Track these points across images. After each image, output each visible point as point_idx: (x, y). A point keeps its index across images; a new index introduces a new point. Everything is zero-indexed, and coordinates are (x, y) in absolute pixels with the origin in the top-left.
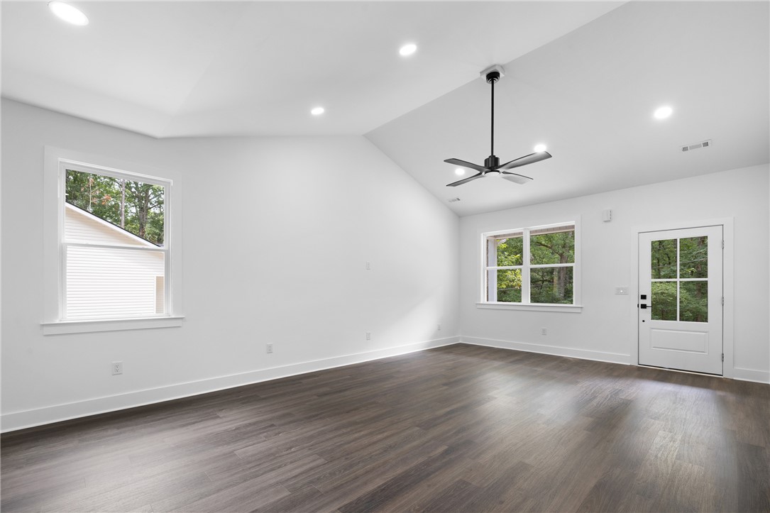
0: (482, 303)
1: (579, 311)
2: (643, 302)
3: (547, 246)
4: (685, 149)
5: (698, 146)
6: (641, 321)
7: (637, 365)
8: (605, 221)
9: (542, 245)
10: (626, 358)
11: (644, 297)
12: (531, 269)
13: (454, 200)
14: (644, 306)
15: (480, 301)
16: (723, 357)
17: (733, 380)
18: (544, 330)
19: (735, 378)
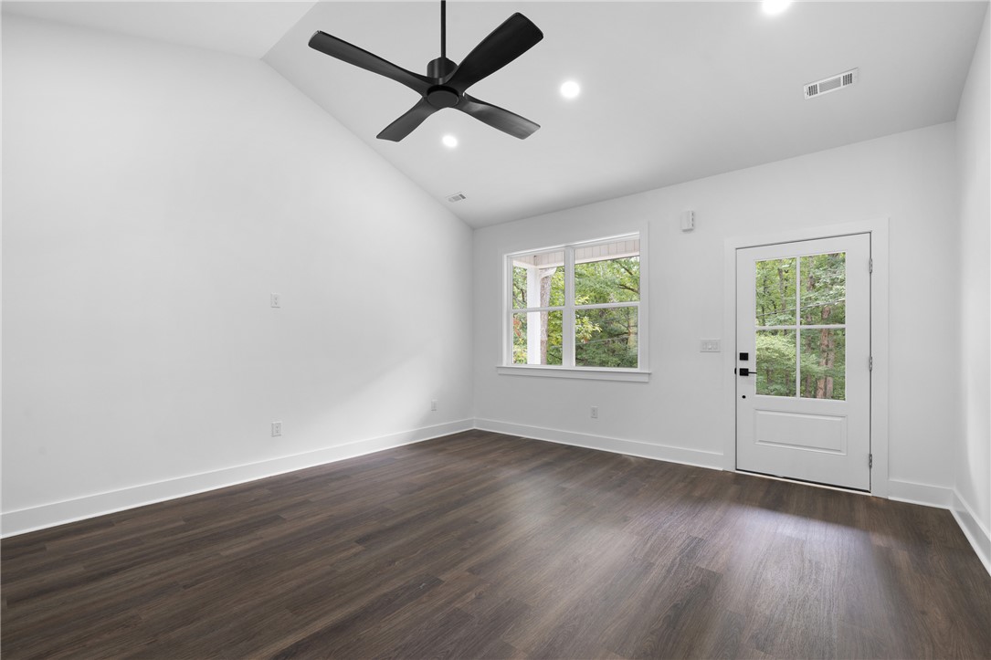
0: (504, 365)
1: (645, 379)
2: (743, 364)
3: (632, 290)
4: (812, 90)
5: (836, 83)
6: (740, 397)
7: (733, 470)
8: (685, 231)
9: (626, 288)
10: (716, 459)
11: (744, 357)
12: (576, 311)
13: (456, 199)
14: (744, 372)
15: (501, 361)
16: (871, 461)
17: (887, 500)
18: (594, 410)
19: (890, 498)
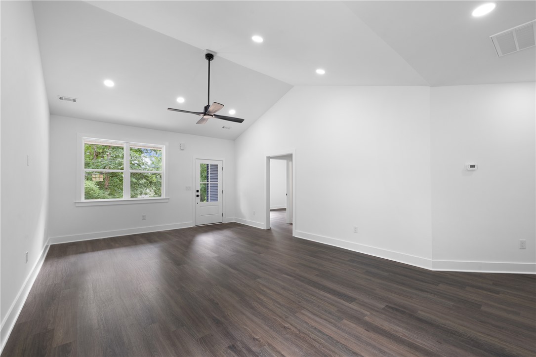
1: (167, 201)
6: (196, 203)
7: (195, 226)
8: (182, 150)
11: (198, 191)
12: (131, 174)
13: (67, 99)
14: (198, 196)
16: (223, 215)
18: (144, 217)
